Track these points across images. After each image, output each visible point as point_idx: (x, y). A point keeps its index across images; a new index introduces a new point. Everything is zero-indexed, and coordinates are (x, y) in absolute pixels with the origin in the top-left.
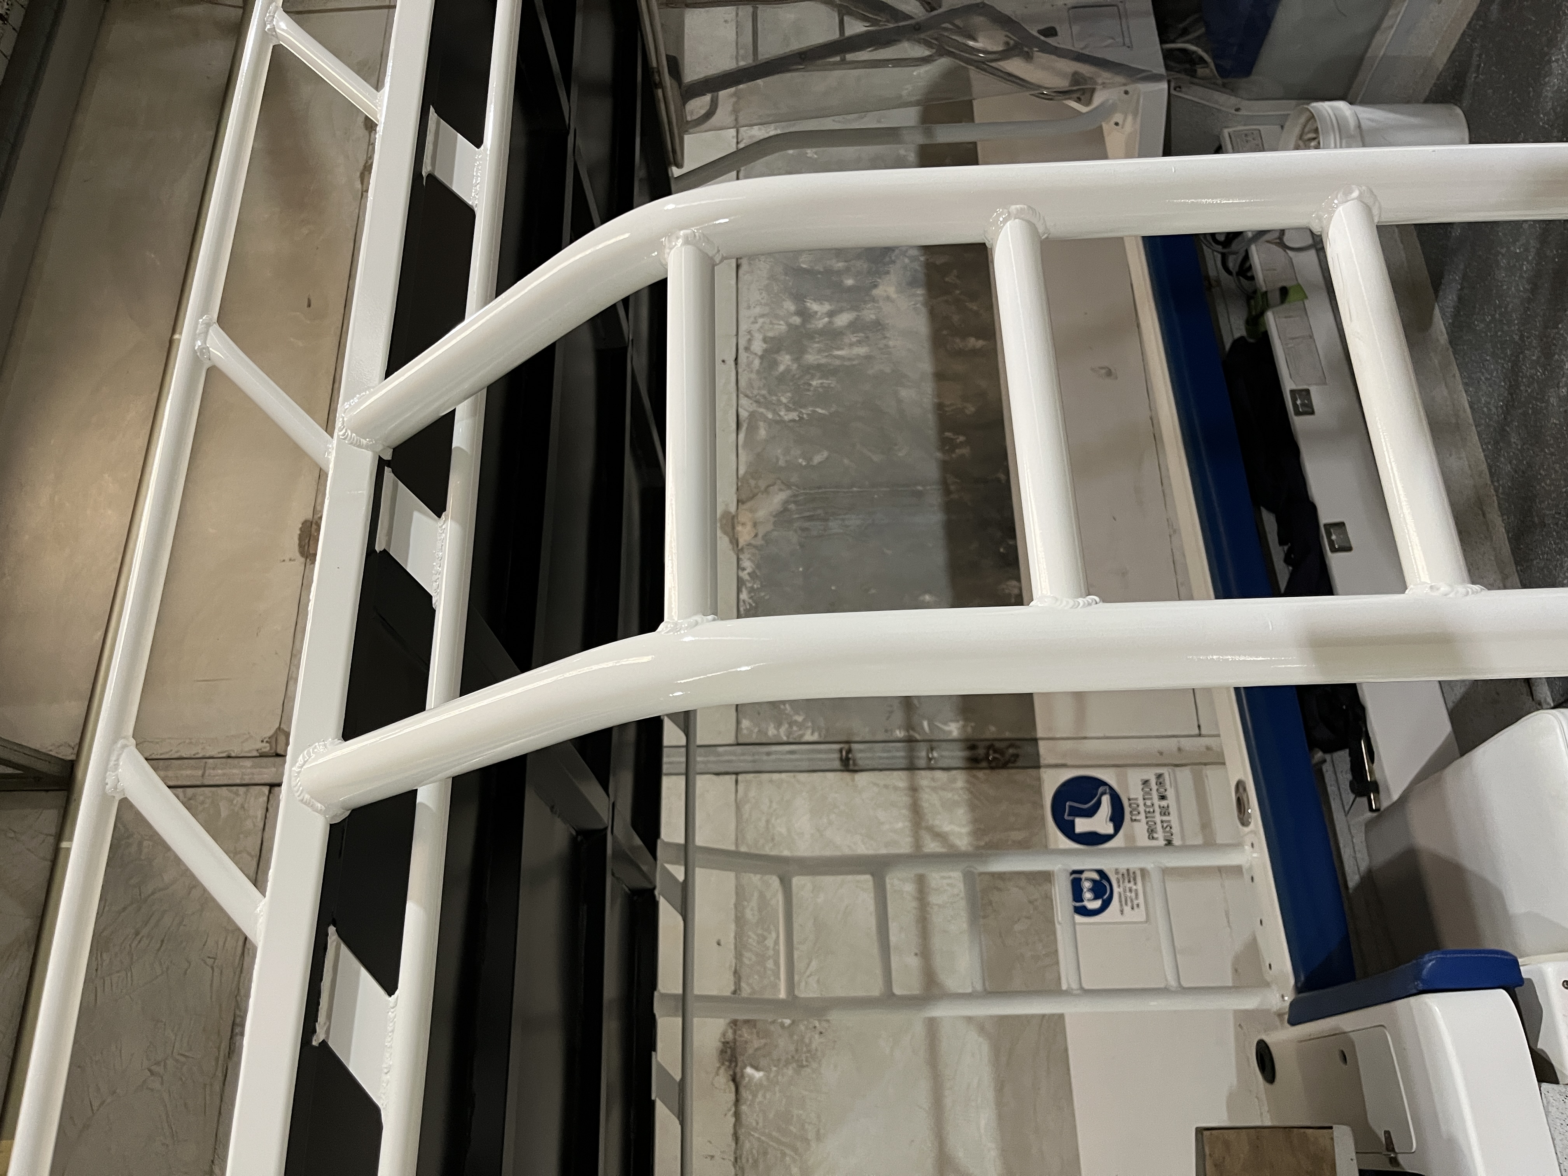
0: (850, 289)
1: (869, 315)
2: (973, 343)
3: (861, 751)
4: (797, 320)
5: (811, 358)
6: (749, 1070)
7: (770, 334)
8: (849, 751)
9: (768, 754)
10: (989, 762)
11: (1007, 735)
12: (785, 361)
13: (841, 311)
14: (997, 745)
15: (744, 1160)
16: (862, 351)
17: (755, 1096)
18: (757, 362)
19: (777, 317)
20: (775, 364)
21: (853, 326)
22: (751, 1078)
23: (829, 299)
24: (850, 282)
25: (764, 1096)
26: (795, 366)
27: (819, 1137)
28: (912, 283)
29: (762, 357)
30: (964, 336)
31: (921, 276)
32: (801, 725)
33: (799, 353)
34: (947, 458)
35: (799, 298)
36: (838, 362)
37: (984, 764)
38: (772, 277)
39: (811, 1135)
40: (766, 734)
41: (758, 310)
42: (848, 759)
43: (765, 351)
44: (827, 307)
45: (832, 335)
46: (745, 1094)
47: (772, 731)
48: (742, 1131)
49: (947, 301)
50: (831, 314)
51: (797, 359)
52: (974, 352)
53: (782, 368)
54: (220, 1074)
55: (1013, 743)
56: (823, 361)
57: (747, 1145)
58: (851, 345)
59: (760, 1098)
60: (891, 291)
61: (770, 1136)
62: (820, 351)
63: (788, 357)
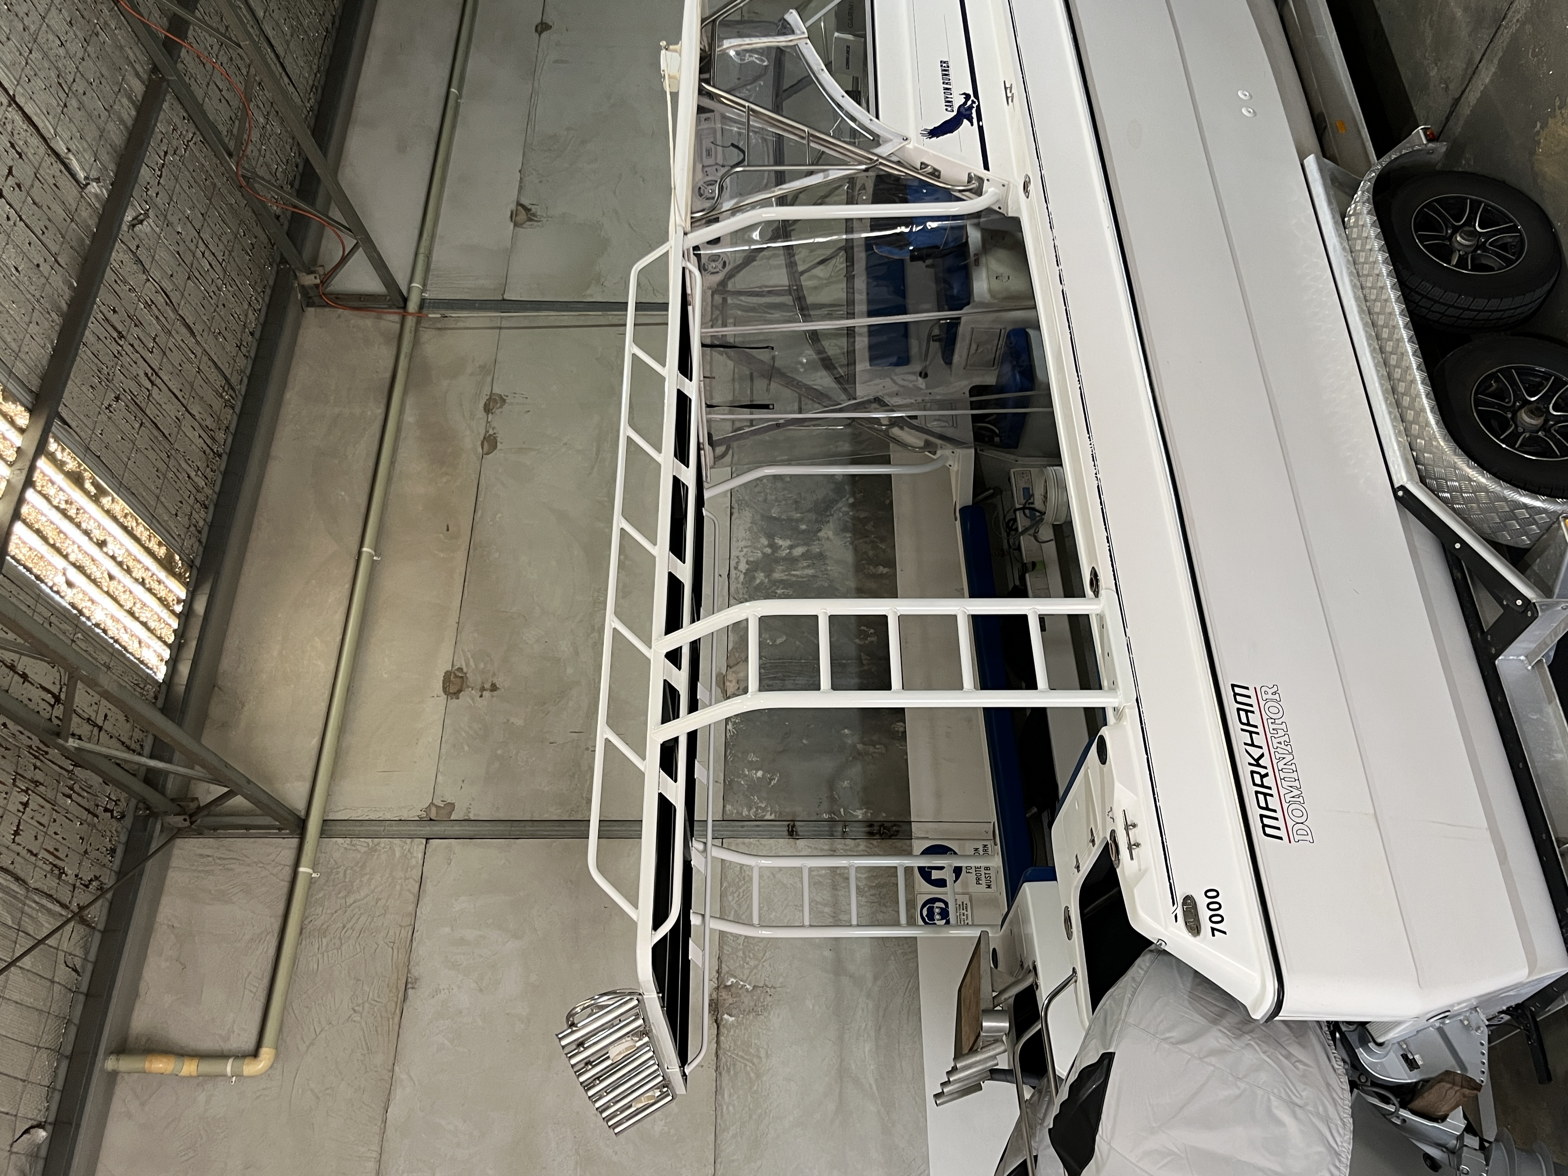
0: (803, 531)
1: (816, 549)
2: (881, 569)
3: (801, 826)
4: (768, 551)
5: (777, 576)
6: (726, 1016)
7: (751, 559)
8: (794, 826)
9: (743, 827)
10: (881, 835)
11: (893, 819)
12: (760, 576)
13: (798, 545)
14: (886, 824)
15: (721, 1068)
16: (810, 572)
17: (729, 1031)
18: (742, 576)
19: (755, 548)
20: (754, 578)
21: (804, 556)
22: (727, 1021)
23: (790, 538)
24: (804, 527)
25: (735, 1032)
26: (767, 580)
27: (767, 1056)
28: (845, 529)
29: (745, 574)
30: (876, 565)
31: (849, 525)
32: (764, 809)
33: (769, 573)
34: (862, 643)
35: (770, 536)
36: (794, 579)
37: (877, 837)
38: (753, 522)
39: (762, 1053)
40: (742, 814)
41: (743, 544)
42: (792, 831)
43: (747, 570)
44: (788, 543)
45: (791, 561)
46: (723, 1030)
47: (745, 812)
48: (721, 1053)
49: (866, 542)
50: (791, 547)
51: (768, 576)
52: (882, 575)
53: (758, 581)
54: (398, 1012)
55: (895, 823)
56: (785, 578)
57: (724, 1060)
58: (804, 568)
59: (732, 1033)
60: (830, 534)
61: (737, 1055)
62: (783, 571)
63: (762, 574)
